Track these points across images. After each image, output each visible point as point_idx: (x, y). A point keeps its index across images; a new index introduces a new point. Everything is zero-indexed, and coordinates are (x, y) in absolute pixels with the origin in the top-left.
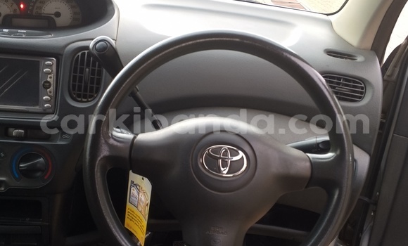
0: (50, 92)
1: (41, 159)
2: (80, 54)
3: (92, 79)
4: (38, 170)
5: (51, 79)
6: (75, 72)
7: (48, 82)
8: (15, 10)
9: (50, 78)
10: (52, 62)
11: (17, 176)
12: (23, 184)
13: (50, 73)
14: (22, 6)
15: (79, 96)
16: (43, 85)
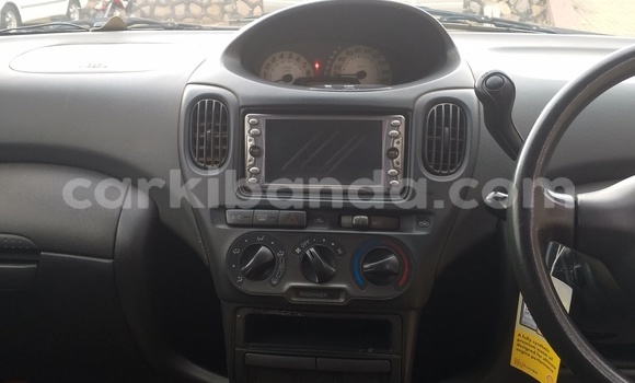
0: (398, 163)
1: (392, 258)
2: (435, 108)
3: (454, 142)
4: (390, 273)
5: (399, 145)
6: (431, 133)
7: (396, 150)
8: (308, 72)
9: (398, 143)
10: (399, 120)
11: (361, 282)
12: (371, 292)
13: (397, 137)
14: (317, 66)
15: (437, 167)
16: (388, 154)
